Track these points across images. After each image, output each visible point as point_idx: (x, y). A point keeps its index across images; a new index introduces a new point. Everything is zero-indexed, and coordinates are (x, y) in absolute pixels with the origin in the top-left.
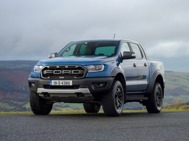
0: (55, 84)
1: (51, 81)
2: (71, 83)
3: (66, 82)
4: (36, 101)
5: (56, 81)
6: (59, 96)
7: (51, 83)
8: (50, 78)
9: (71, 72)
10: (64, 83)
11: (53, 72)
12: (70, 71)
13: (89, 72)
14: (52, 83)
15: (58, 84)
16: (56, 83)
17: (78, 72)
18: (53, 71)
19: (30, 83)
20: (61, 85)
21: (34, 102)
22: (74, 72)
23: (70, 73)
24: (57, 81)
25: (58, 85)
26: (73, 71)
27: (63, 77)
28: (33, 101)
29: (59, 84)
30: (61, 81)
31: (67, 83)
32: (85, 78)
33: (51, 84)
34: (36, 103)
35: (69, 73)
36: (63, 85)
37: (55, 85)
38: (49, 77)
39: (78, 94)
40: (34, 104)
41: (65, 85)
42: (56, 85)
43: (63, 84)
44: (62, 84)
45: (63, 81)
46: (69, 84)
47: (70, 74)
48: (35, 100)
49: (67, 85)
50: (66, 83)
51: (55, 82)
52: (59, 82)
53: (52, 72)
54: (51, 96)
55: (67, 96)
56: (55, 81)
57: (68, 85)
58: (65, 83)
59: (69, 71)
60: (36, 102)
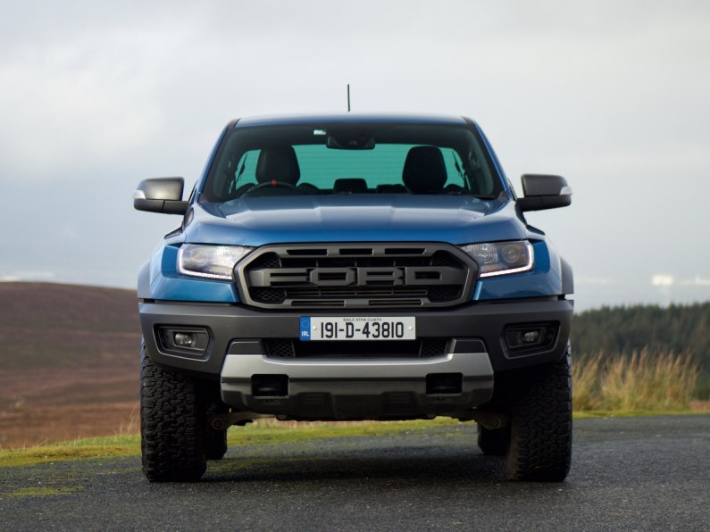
0: (329, 334)
1: (303, 321)
2: (408, 327)
3: (386, 327)
4: (178, 416)
5: (332, 320)
6: (336, 391)
7: (308, 330)
8: (293, 303)
9: (403, 278)
10: (372, 330)
11: (308, 279)
12: (396, 272)
13: (482, 275)
14: (313, 327)
15: (345, 332)
16: (331, 330)
17: (436, 275)
18: (307, 274)
19: (162, 330)
20: (359, 336)
21: (171, 422)
22: (419, 275)
23: (397, 282)
24: (340, 321)
25: (342, 337)
26: (410, 271)
27: (364, 302)
28: (166, 416)
29: (347, 336)
30: (359, 322)
31: (388, 330)
32: (471, 303)
33: (304, 334)
34: (182, 425)
35: (392, 282)
36: (371, 338)
37: (325, 338)
38: (287, 303)
39: (434, 380)
40: (170, 429)
41: (381, 338)
42: (333, 338)
43: (368, 333)
44: (366, 331)
45: (371, 320)
46: (400, 333)
47: (398, 287)
48: (175, 411)
49: (390, 338)
50: (384, 330)
51: (329, 327)
52: (348, 324)
53: (303, 279)
54: (292, 390)
55: (378, 390)
56: (326, 320)
57: (395, 338)
58: (378, 330)
59: (391, 273)
60: (180, 420)
